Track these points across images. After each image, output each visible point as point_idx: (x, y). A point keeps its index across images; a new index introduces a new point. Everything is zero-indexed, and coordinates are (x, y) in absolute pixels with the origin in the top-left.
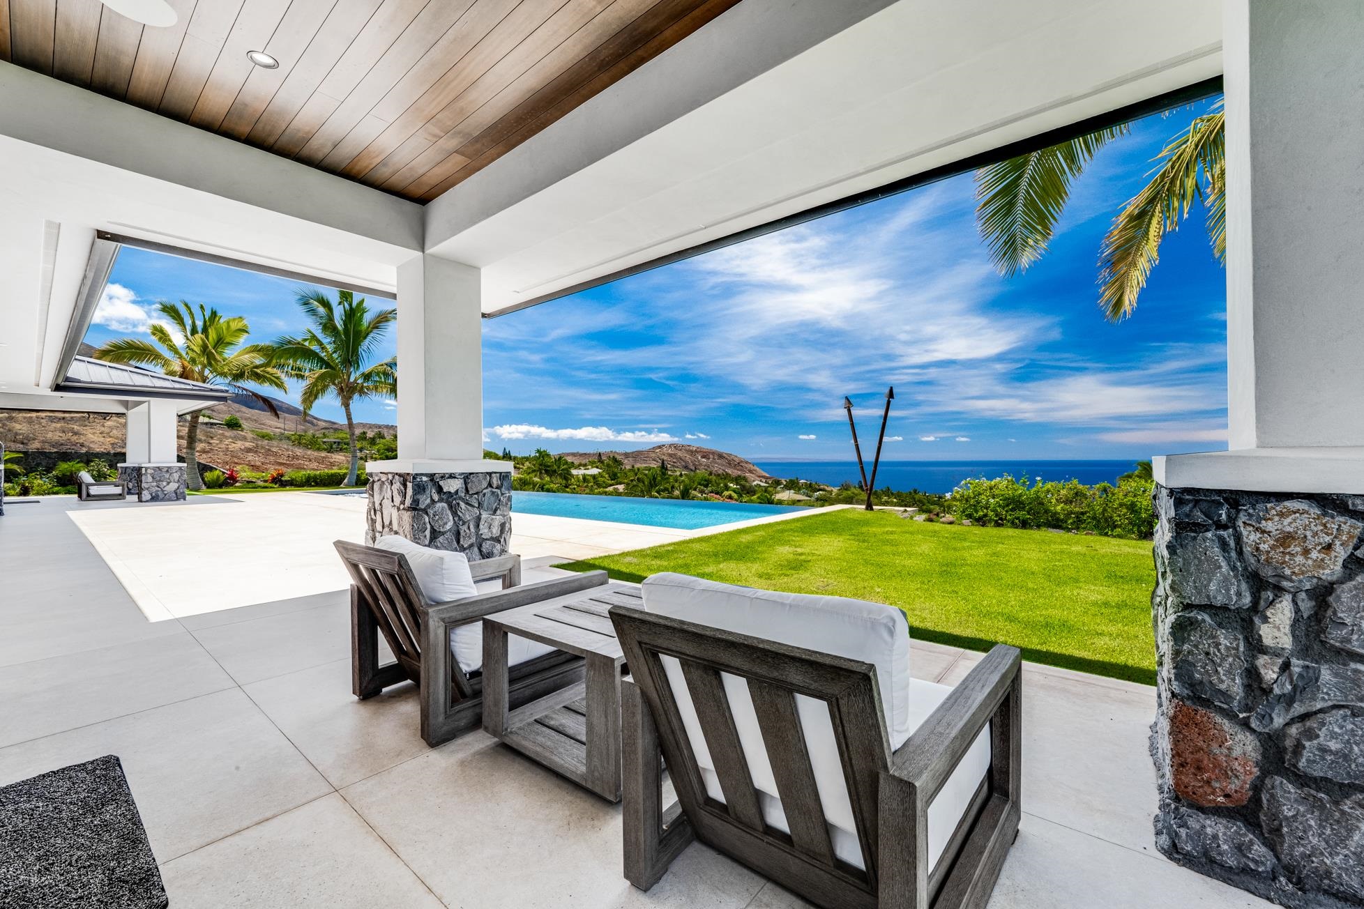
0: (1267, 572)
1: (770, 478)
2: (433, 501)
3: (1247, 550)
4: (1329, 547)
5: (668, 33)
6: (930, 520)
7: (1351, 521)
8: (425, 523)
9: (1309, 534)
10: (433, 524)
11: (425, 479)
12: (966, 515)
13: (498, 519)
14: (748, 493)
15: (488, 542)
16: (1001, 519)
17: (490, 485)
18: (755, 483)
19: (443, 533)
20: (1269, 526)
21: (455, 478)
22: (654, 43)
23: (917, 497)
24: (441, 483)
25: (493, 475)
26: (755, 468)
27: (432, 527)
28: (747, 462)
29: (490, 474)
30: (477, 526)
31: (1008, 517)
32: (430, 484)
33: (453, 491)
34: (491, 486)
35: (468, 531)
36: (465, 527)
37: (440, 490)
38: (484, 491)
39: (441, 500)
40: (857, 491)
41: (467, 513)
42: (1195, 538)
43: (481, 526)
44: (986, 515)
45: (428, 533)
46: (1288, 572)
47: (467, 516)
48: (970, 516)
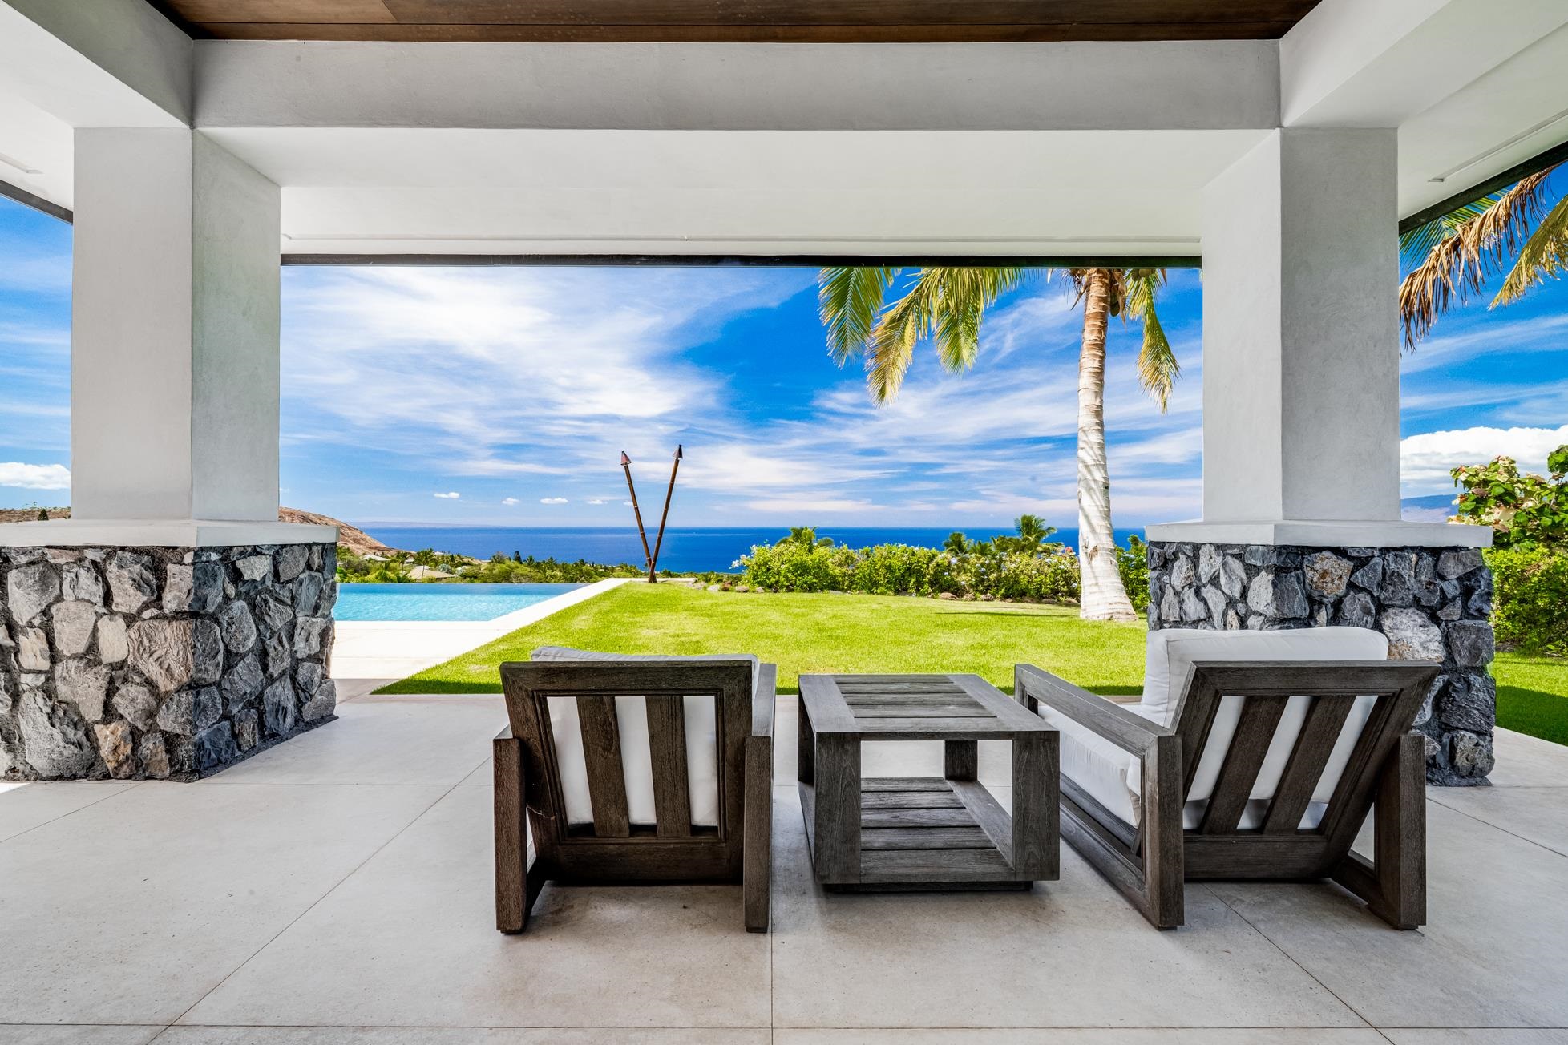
0: (1316, 594)
1: (388, 550)
2: (227, 598)
3: (1308, 581)
4: (1341, 577)
5: (824, 29)
6: (726, 590)
7: (1348, 562)
8: (215, 641)
9: (1333, 570)
10: (227, 641)
11: (214, 557)
12: (758, 583)
13: (319, 623)
14: (356, 571)
15: (307, 665)
16: (791, 584)
17: (309, 566)
18: (367, 557)
19: (243, 656)
20: (1317, 566)
21: (261, 554)
22: (801, 30)
23: (584, 568)
24: (240, 564)
25: (315, 548)
26: (364, 535)
27: (226, 646)
28: (350, 528)
29: (309, 546)
30: (291, 638)
31: (798, 582)
32: (222, 571)
33: (258, 579)
34: (311, 569)
35: (280, 648)
36: (274, 642)
37: (236, 576)
38: (302, 576)
39: (239, 596)
40: (513, 563)
41: (278, 619)
42: (1286, 577)
43: (296, 638)
44: (777, 582)
45: (220, 657)
46: (1325, 593)
47: (278, 622)
48: (761, 584)
